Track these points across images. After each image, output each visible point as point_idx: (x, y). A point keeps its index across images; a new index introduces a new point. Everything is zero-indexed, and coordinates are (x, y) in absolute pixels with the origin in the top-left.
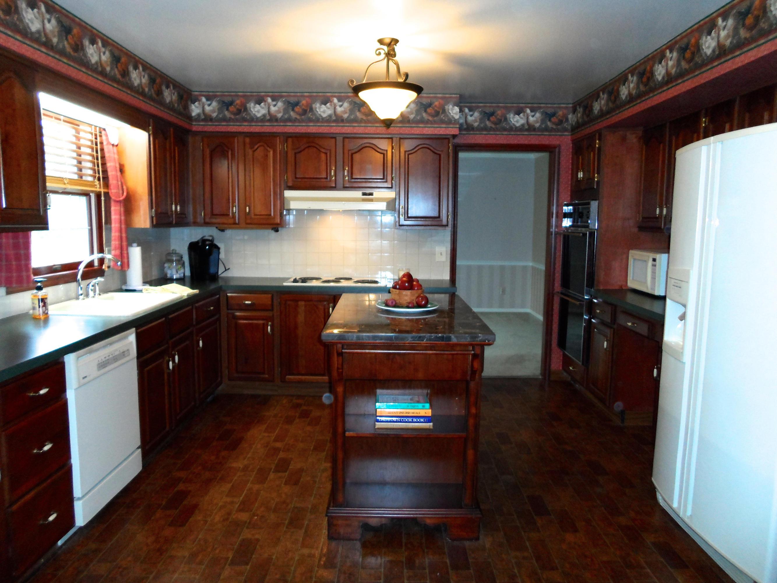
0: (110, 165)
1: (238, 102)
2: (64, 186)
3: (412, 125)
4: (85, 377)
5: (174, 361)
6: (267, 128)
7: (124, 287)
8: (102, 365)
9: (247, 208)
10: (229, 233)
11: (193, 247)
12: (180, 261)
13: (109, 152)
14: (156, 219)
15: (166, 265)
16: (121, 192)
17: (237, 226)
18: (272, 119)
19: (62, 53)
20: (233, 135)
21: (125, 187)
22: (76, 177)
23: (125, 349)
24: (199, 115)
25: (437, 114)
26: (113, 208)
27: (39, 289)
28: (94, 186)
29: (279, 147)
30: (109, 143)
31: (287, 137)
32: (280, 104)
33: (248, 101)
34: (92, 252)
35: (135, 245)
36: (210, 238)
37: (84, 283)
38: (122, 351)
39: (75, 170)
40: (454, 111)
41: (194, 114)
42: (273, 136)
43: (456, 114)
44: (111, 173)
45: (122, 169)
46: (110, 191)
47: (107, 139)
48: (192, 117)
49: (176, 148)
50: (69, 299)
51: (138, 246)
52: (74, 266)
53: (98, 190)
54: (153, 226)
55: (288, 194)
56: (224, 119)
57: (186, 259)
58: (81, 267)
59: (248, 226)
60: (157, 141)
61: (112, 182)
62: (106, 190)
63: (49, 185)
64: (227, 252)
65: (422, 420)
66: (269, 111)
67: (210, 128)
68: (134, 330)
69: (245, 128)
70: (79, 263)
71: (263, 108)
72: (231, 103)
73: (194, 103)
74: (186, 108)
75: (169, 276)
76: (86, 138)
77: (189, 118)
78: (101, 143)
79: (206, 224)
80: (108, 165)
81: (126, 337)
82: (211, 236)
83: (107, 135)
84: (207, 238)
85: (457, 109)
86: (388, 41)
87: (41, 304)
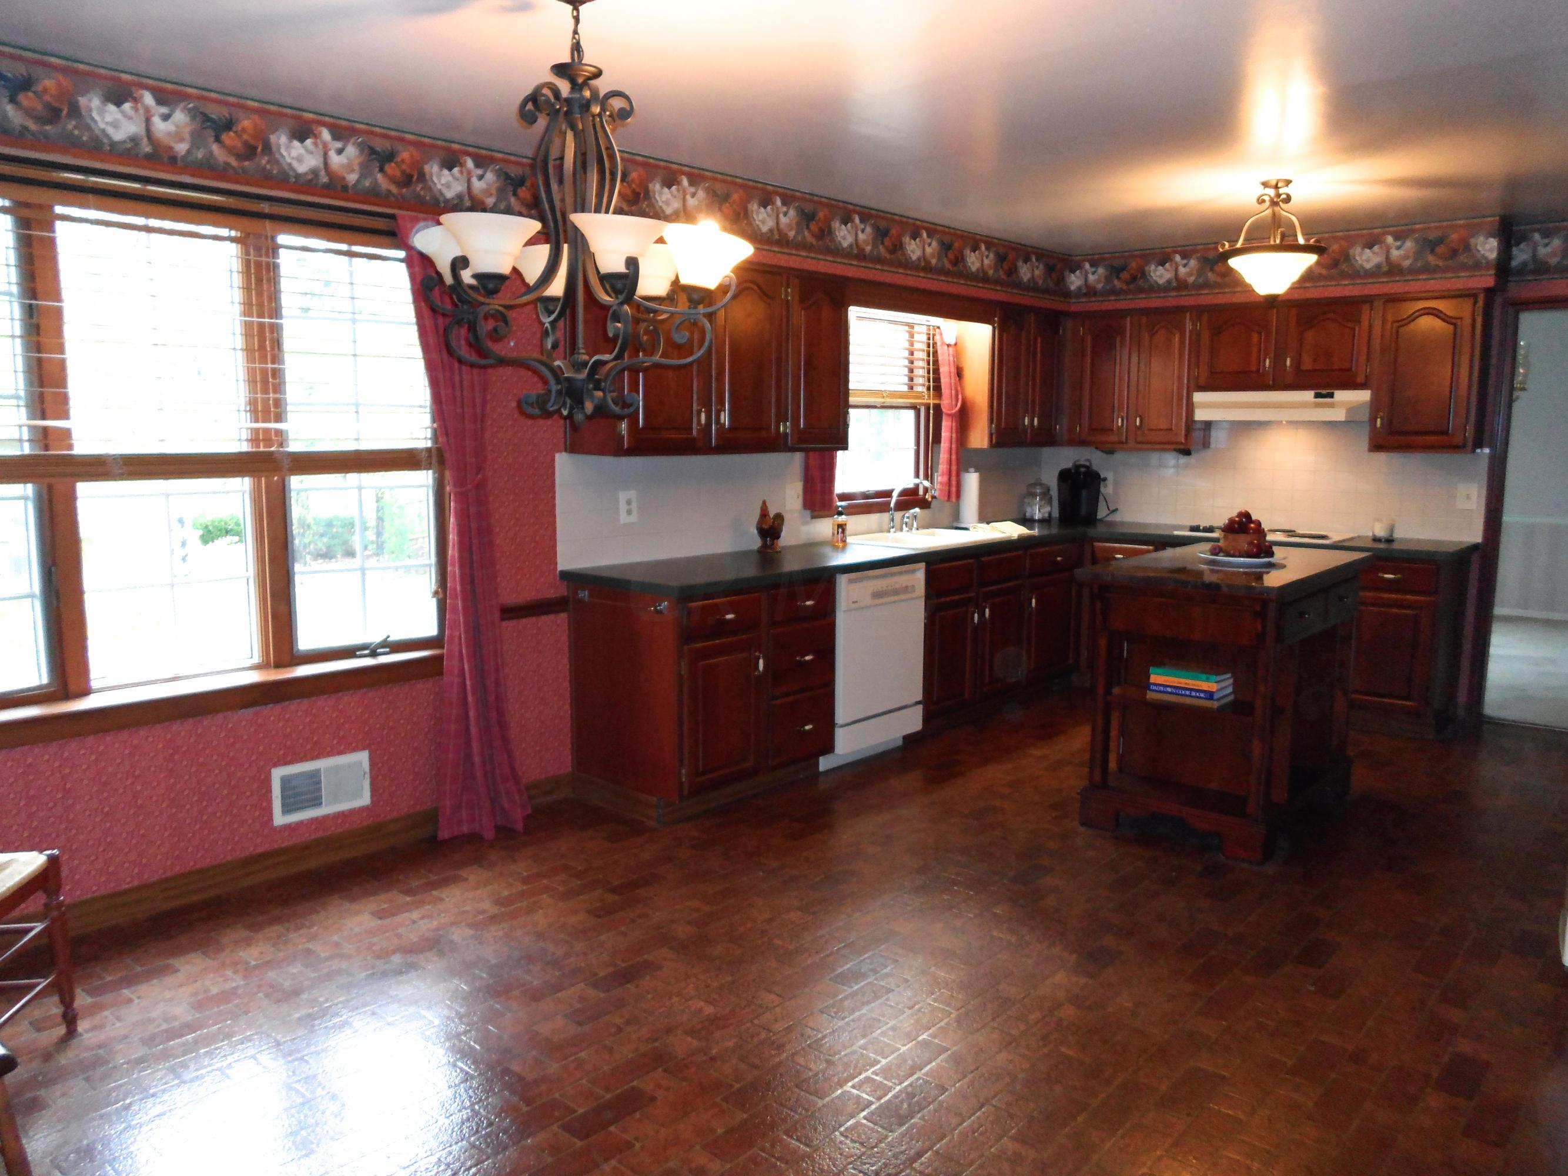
0: (944, 370)
1: (1134, 265)
2: (882, 400)
3: (1406, 278)
4: (856, 602)
5: (982, 615)
6: (1172, 300)
7: (955, 525)
8: (877, 595)
9: (1138, 419)
10: (1119, 456)
11: (1065, 476)
12: (1046, 496)
13: (944, 355)
14: (996, 438)
15: (1026, 500)
16: (954, 403)
17: (1124, 446)
18: (1180, 285)
19: (878, 260)
20: (1122, 314)
21: (960, 397)
22: (905, 388)
23: (909, 584)
24: (1079, 288)
25: (1454, 252)
26: (944, 423)
27: (840, 514)
28: (922, 397)
29: (1189, 326)
30: (943, 343)
31: (1199, 311)
32: (1193, 263)
33: (1148, 263)
34: (917, 475)
35: (972, 470)
36: (1088, 464)
37: (898, 515)
38: (904, 585)
39: (906, 380)
40: (1487, 247)
41: (1073, 288)
42: (1181, 310)
43: (1491, 250)
44: (944, 380)
45: (959, 373)
46: (942, 402)
47: (942, 338)
48: (1070, 291)
49: (1039, 340)
50: (881, 531)
51: (976, 472)
52: (888, 494)
53: (928, 401)
54: (992, 445)
55: (1198, 397)
56: (1113, 292)
57: (1054, 492)
58: (895, 495)
59: (1140, 446)
60: (1005, 335)
61: (945, 390)
62: (937, 402)
63: (852, 400)
64: (1116, 484)
65: (1202, 695)
66: (1176, 274)
67: (1094, 305)
68: (923, 565)
69: (1141, 302)
70: (892, 491)
71: (1168, 270)
72: (1123, 268)
73: (1074, 272)
74: (1061, 280)
75: (1028, 515)
76: (921, 338)
77: (1067, 294)
78: (935, 344)
79: (1082, 443)
80: (942, 370)
81: (913, 571)
82: (1088, 460)
83: (941, 334)
84: (1082, 462)
85: (1493, 243)
86: (1274, 183)
87: (840, 530)
